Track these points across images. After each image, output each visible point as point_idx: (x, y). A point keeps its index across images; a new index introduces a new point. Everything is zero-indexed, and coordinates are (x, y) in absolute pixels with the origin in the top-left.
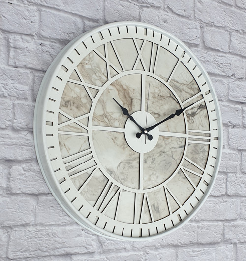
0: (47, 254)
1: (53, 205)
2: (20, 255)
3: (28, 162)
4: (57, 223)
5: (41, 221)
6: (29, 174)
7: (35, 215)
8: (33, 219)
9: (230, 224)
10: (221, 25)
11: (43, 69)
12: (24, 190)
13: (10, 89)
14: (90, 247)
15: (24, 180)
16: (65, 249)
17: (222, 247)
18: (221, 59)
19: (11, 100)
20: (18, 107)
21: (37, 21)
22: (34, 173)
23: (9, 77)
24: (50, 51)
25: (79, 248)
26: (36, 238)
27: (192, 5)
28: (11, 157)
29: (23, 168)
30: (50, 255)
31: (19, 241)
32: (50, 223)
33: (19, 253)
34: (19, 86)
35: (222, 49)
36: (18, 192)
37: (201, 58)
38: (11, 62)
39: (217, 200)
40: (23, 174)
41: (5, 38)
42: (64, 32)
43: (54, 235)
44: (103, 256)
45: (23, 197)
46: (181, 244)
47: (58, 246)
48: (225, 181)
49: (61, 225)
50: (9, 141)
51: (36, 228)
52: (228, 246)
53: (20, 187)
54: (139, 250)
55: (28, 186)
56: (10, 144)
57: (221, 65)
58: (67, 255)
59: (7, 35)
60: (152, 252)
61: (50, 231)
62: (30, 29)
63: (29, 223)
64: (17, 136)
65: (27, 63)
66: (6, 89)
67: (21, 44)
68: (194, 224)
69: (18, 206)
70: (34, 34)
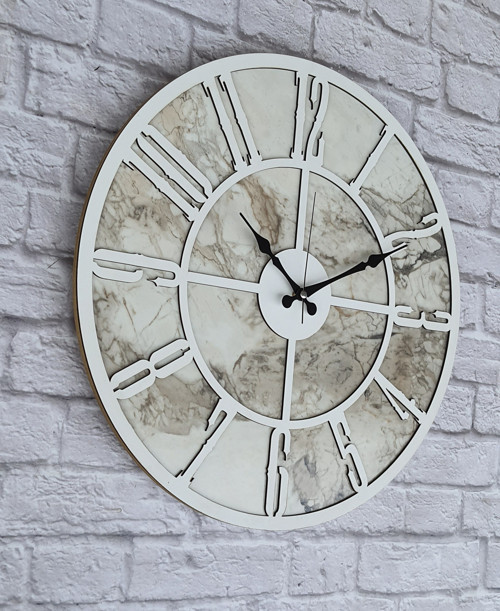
0: (80, 530)
1: (100, 425)
2: (22, 529)
3: (51, 325)
4: (107, 464)
5: (72, 458)
6: (54, 353)
7: (61, 443)
8: (55, 451)
9: (476, 494)
10: (486, 62)
11: (98, 124)
12: (40, 387)
13: (24, 161)
14: (175, 522)
15: (40, 365)
16: (121, 523)
17: (456, 545)
18: (480, 136)
19: (24, 186)
20: (38, 202)
21: (93, 17)
22: (65, 352)
23: (24, 134)
24: (117, 86)
25: (150, 523)
26: (59, 494)
27: (425, 12)
28: (17, 311)
29: (41, 338)
30: (86, 535)
31: (20, 497)
32: (92, 464)
33: (19, 525)
34: (44, 156)
35: (484, 113)
36: (26, 389)
37: (439, 131)
38: (31, 102)
39: (452, 441)
40: (40, 352)
41: (20, 47)
42: (149, 47)
43: (99, 490)
44: (202, 545)
45: (35, 402)
46: (370, 530)
47: (105, 516)
48: (471, 401)
49: (116, 471)
50: (13, 275)
51: (61, 473)
52: (469, 543)
53: (30, 378)
54: (278, 537)
55: (49, 379)
56: (16, 281)
57: (480, 149)
58: (123, 535)
59: (26, 40)
60: (307, 543)
61: (89, 482)
62: (75, 32)
63: (45, 461)
64: (33, 266)
65: (66, 106)
66: (15, 159)
67: (53, 64)
68: (400, 489)
69: (24, 420)
70: (84, 45)
